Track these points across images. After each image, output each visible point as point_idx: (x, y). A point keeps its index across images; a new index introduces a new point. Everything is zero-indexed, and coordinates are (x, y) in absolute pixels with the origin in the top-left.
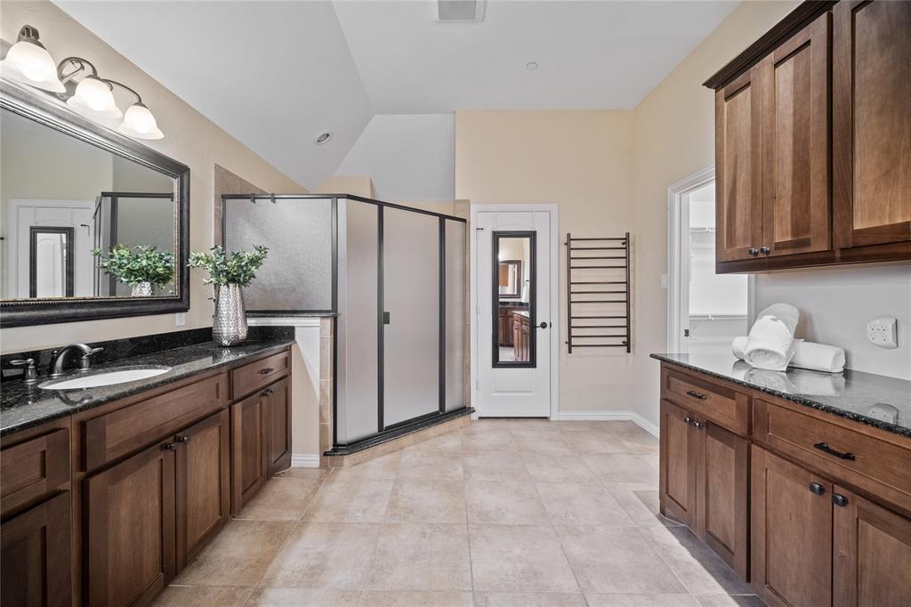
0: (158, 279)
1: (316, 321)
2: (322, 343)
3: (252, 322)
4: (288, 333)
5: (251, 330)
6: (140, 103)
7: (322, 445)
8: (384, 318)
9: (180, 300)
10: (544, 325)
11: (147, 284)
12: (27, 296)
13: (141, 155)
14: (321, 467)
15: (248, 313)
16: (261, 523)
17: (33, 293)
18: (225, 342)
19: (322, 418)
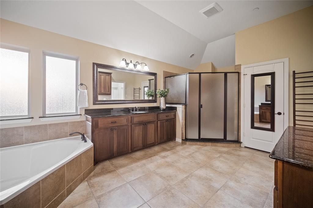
0: (152, 96)
1: (181, 106)
2: (182, 111)
3: (167, 105)
4: (175, 109)
5: (167, 107)
6: (146, 65)
7: (182, 138)
8: (200, 106)
9: (155, 100)
10: (279, 114)
11: (151, 97)
12: (143, 99)
13: (147, 74)
14: (182, 143)
15: (166, 103)
16: (163, 147)
17: (144, 99)
18: (162, 109)
19: (182, 131)
